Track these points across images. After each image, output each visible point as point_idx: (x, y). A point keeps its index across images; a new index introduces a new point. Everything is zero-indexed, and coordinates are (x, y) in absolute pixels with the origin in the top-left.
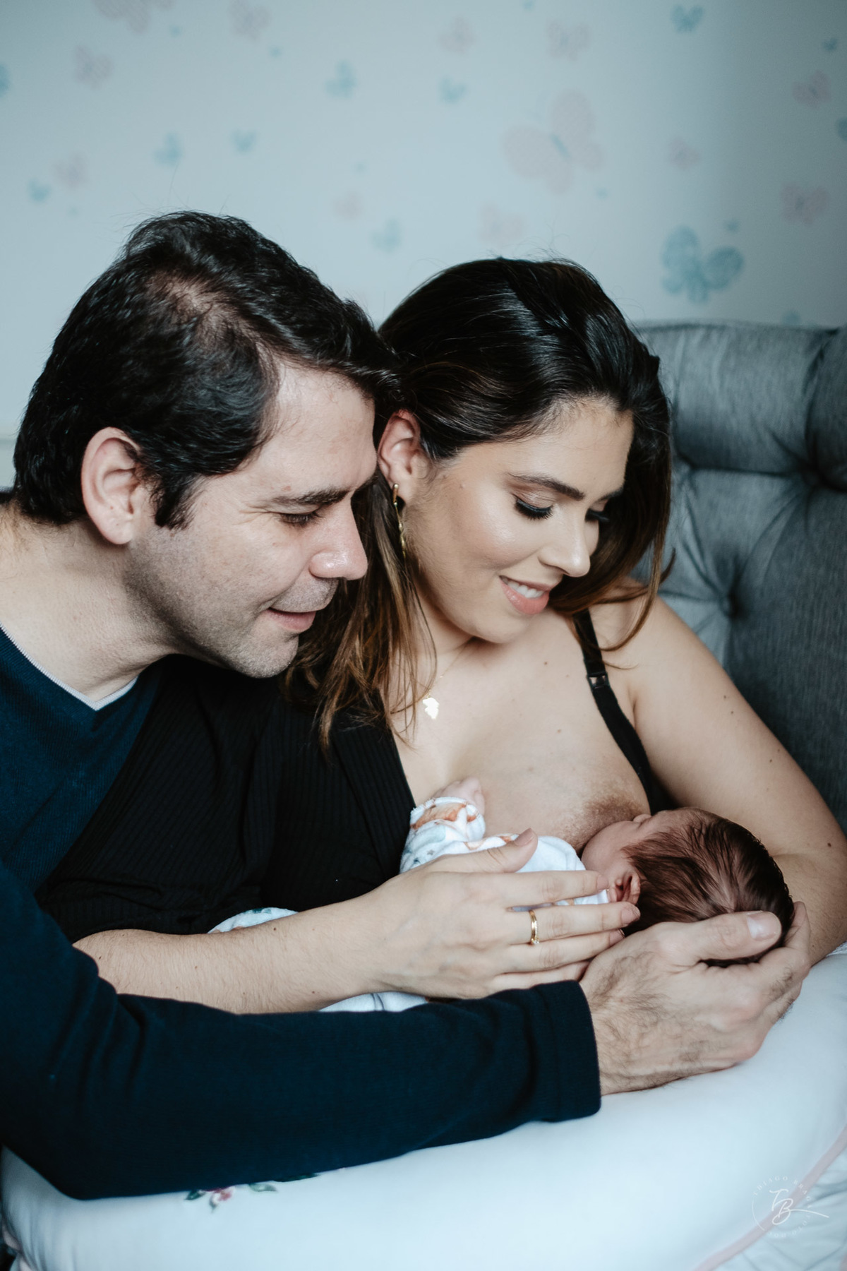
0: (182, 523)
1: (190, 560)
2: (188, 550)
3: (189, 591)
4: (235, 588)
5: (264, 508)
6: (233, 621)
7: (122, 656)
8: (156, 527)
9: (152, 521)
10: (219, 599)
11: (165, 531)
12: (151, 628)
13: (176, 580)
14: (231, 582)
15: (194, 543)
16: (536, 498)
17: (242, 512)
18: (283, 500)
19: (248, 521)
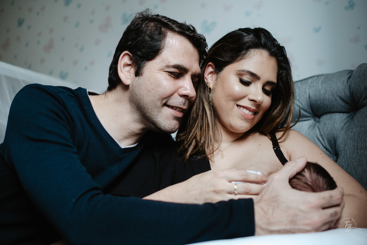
0: (142, 74)
1: (143, 85)
2: (142, 82)
3: (142, 94)
4: (154, 92)
5: (162, 70)
6: (155, 104)
7: (129, 128)
8: (135, 77)
9: (134, 76)
10: (150, 96)
11: (137, 78)
12: (136, 116)
13: (139, 92)
14: (153, 90)
15: (144, 80)
16: (246, 78)
17: (157, 70)
18: (168, 67)
19: (158, 72)
